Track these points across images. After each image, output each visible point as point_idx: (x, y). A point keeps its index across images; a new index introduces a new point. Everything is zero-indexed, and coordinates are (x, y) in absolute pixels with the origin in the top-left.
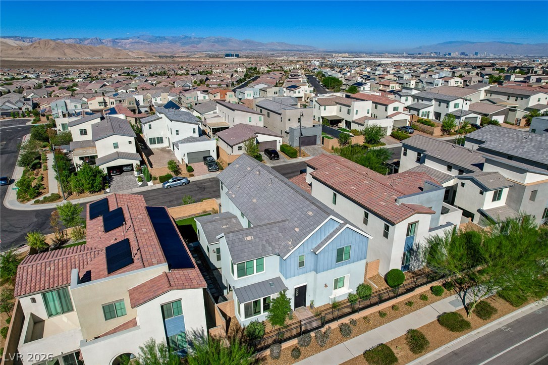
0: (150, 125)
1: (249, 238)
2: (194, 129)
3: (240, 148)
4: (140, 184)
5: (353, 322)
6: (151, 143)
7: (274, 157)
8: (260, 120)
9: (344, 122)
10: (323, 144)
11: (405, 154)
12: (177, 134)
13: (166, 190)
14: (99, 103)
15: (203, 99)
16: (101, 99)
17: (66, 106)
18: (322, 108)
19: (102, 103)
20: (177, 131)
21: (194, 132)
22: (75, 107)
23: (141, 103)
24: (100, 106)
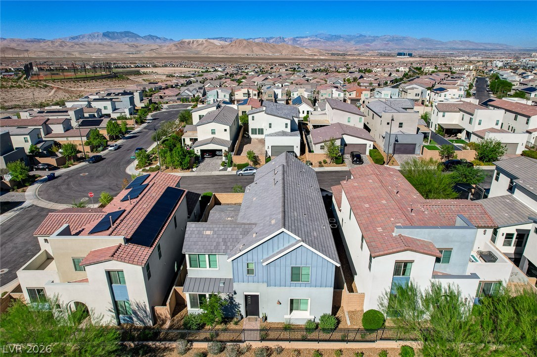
0: (253, 117)
1: (208, 233)
2: (286, 124)
3: (322, 148)
4: (222, 168)
5: (281, 350)
6: (252, 133)
7: (356, 161)
8: (360, 121)
9: (464, 133)
10: (422, 154)
11: (497, 179)
12: (270, 127)
14: (244, 94)
16: (245, 91)
17: (218, 95)
19: (246, 94)
20: (270, 124)
21: (286, 127)
22: (225, 96)
23: (280, 97)
24: (244, 96)
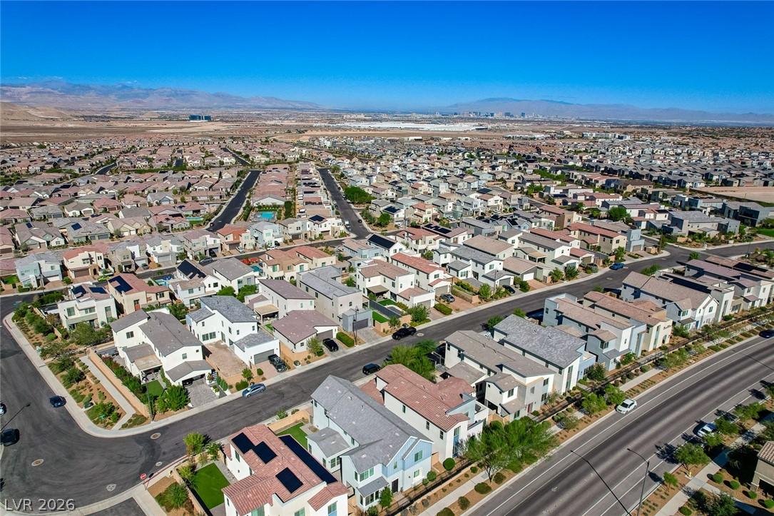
0: (203, 323)
1: (364, 456)
2: (253, 327)
3: (302, 344)
4: (218, 394)
6: (204, 340)
7: (334, 350)
8: (311, 304)
9: (389, 293)
10: (374, 325)
11: (449, 349)
12: (238, 334)
13: (248, 399)
14: (83, 260)
15: (213, 243)
17: (40, 268)
18: (367, 280)
20: (238, 331)
21: (254, 330)
22: (52, 268)
23: (137, 255)
24: (84, 263)
